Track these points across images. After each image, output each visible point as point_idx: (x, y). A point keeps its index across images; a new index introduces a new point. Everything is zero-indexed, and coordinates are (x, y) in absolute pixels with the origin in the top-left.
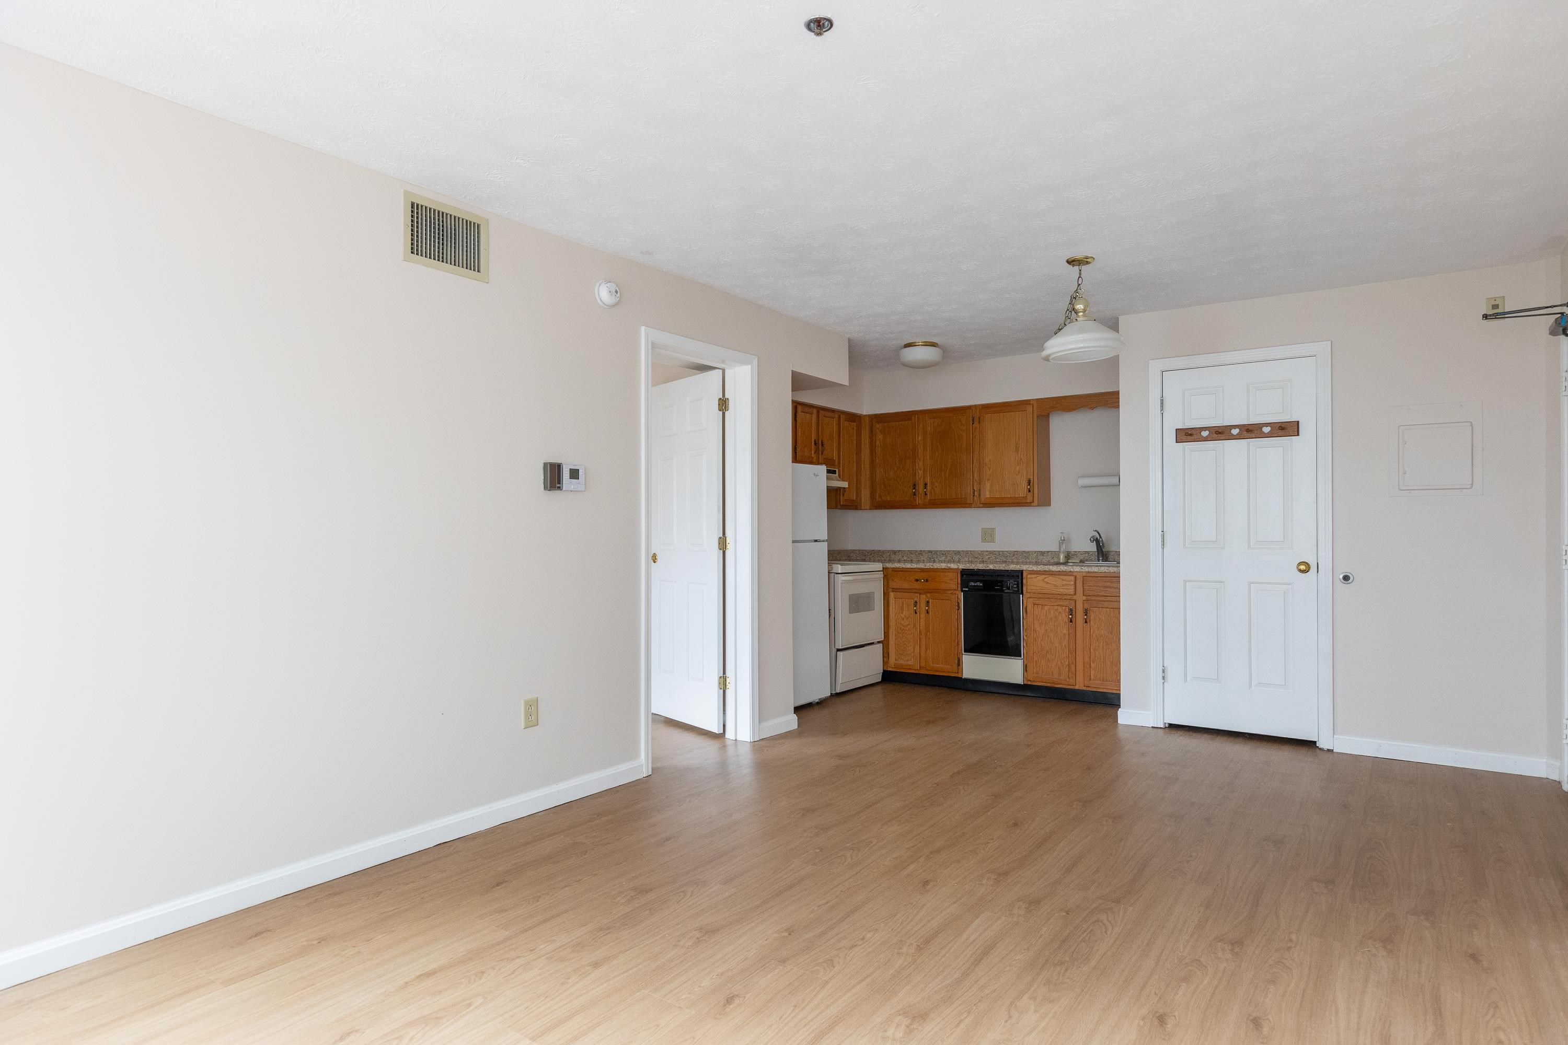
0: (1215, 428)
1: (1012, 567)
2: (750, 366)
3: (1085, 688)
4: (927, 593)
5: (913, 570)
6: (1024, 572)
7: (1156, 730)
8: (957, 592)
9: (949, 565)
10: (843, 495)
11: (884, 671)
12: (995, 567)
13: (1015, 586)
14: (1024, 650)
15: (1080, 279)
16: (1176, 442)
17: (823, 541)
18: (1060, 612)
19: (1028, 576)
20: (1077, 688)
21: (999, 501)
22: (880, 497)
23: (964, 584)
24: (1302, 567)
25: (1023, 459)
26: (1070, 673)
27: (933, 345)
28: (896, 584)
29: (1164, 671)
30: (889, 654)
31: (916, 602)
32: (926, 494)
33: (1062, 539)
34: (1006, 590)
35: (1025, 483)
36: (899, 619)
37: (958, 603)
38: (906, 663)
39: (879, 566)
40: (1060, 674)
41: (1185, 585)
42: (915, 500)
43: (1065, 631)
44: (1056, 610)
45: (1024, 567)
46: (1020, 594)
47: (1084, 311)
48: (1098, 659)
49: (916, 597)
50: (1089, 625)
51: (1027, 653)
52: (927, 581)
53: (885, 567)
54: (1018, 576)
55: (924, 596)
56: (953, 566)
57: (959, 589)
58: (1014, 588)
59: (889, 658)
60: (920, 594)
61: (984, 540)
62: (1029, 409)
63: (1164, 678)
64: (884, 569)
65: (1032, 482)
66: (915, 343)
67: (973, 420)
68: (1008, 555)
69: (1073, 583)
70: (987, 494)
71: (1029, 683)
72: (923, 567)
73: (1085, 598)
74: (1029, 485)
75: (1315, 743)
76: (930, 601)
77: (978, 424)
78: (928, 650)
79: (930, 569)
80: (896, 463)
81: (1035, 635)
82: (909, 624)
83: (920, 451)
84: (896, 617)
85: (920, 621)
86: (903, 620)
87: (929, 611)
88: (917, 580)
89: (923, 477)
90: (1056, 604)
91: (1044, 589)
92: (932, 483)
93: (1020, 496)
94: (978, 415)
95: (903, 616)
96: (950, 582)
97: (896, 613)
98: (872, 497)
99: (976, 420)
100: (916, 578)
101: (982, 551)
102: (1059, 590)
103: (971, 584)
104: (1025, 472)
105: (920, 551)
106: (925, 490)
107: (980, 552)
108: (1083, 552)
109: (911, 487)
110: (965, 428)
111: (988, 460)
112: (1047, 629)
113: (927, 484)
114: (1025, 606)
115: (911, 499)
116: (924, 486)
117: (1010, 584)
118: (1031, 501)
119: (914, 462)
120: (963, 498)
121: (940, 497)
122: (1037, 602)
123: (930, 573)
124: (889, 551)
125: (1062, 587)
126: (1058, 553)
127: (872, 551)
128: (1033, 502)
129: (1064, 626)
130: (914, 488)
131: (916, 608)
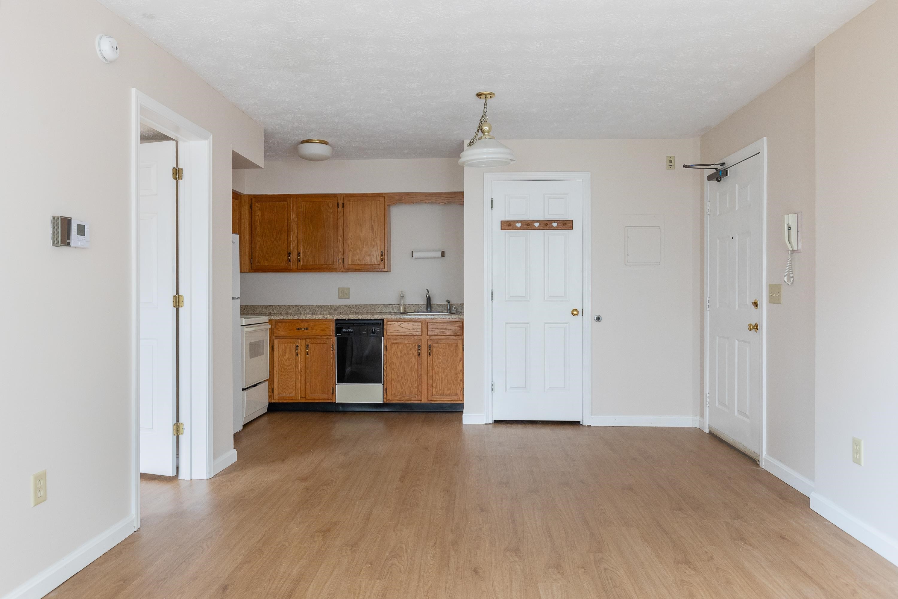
0: (525, 222)
1: (376, 317)
2: (207, 141)
3: (428, 402)
4: (307, 338)
5: (295, 321)
6: (384, 319)
7: (487, 425)
8: (332, 337)
9: (326, 316)
11: (269, 403)
12: (363, 317)
13: (378, 331)
14: (385, 377)
15: (485, 108)
16: (501, 230)
17: (237, 298)
18: (411, 349)
19: (388, 323)
20: (423, 402)
21: (358, 267)
22: (259, 262)
23: (338, 330)
24: (575, 312)
25: (377, 237)
26: (418, 392)
27: (326, 143)
28: (280, 332)
29: (492, 385)
31: (297, 346)
32: (299, 261)
33: (402, 295)
34: (371, 334)
35: (378, 255)
36: (282, 360)
37: (333, 345)
38: (288, 395)
39: (266, 319)
40: (411, 393)
41: (506, 325)
42: (290, 266)
43: (415, 361)
44: (409, 347)
45: (385, 317)
46: (382, 336)
47: (489, 132)
48: (437, 380)
49: (298, 342)
50: (432, 357)
51: (386, 380)
52: (307, 329)
53: (270, 319)
54: (380, 323)
55: (304, 341)
56: (329, 317)
57: (334, 334)
58: (378, 332)
59: (273, 393)
60: (300, 340)
61: (340, 297)
62: (382, 199)
63: (492, 389)
64: (270, 321)
65: (383, 254)
66: (312, 140)
67: (338, 205)
68: (360, 307)
69: (420, 327)
70: (349, 262)
71: (388, 402)
72: (303, 318)
73: (428, 338)
74: (382, 256)
75: (579, 422)
76: (310, 344)
77: (342, 209)
78: (308, 384)
80: (273, 235)
81: (393, 366)
82: (291, 364)
83: (294, 226)
84: (280, 359)
85: (300, 361)
86: (286, 361)
87: (308, 353)
88: (299, 329)
89: (296, 247)
90: (408, 343)
91: (400, 332)
92: (305, 252)
93: (375, 264)
94: (342, 202)
95: (286, 358)
96: (326, 329)
97: (280, 356)
98: (252, 264)
99: (341, 205)
100: (298, 327)
101: (339, 305)
102: (410, 332)
103: (343, 331)
104: (379, 246)
105: (288, 306)
106: (299, 258)
107: (338, 306)
108: (417, 304)
109: (287, 255)
110: (331, 211)
111: (351, 236)
112: (401, 362)
113: (300, 253)
114: (385, 345)
115: (287, 264)
116: (298, 255)
117: (374, 329)
118: (383, 268)
119: (289, 236)
120: (330, 265)
121: (311, 263)
122: (394, 342)
123: (310, 323)
124: (261, 306)
125: (412, 331)
126: (397, 305)
127: (246, 306)
128: (384, 269)
129: (414, 358)
130: (289, 256)
131: (297, 351)
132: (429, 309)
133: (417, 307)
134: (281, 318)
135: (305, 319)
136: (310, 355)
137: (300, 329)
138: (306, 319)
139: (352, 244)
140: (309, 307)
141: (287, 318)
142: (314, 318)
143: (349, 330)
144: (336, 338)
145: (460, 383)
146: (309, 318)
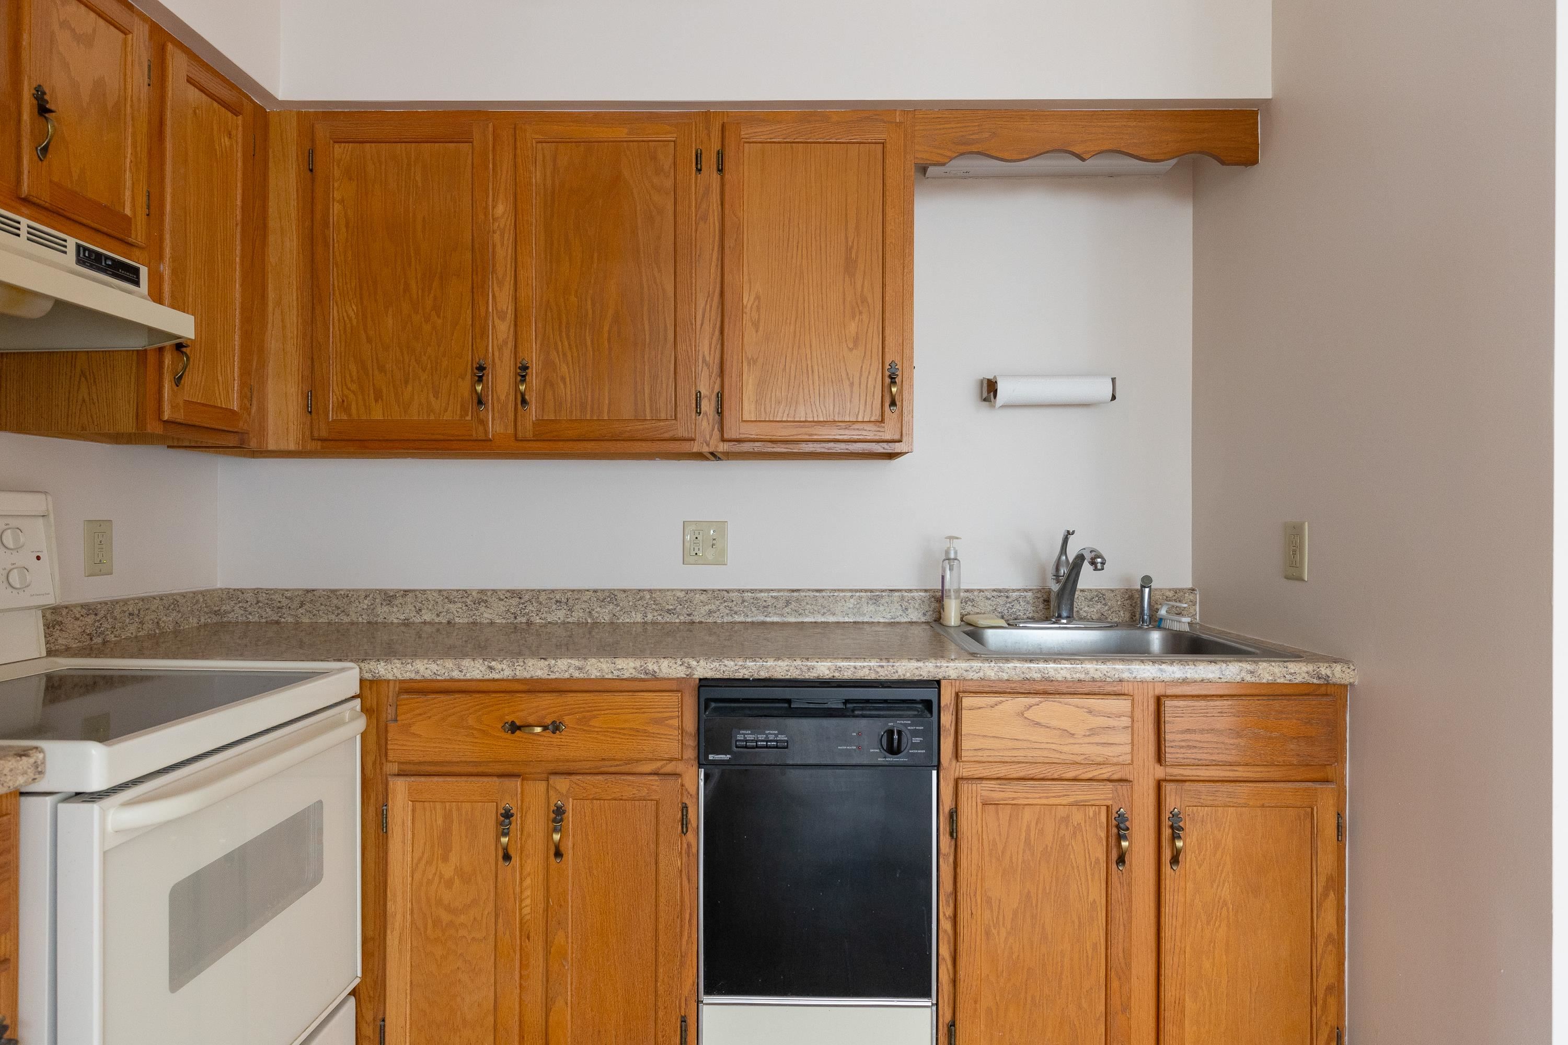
1: (907, 669)
4: (555, 774)
5: (492, 686)
6: (943, 683)
8: (680, 767)
9: (651, 665)
10: (178, 381)
12: (839, 669)
13: (917, 740)
14: (944, 969)
18: (1078, 832)
19: (964, 702)
21: (783, 434)
22: (343, 406)
23: (713, 736)
25: (870, 300)
30: (382, 1031)
31: (508, 815)
32: (524, 402)
33: (946, 555)
36: (429, 882)
37: (684, 808)
39: (346, 675)
42: (483, 423)
43: (1096, 894)
44: (1066, 819)
46: (932, 765)
48: (1206, 982)
49: (512, 794)
50: (1180, 871)
52: (556, 728)
53: (368, 676)
54: (927, 701)
55: (542, 786)
56: (670, 668)
57: (691, 754)
58: (915, 746)
60: (523, 780)
64: (368, 686)
65: (899, 374)
70: (744, 410)
72: (539, 674)
73: (1162, 774)
74: (892, 383)
76: (569, 808)
77: (715, 176)
79: (571, 679)
80: (407, 288)
81: (987, 914)
82: (474, 902)
83: (503, 253)
84: (418, 876)
85: (521, 883)
86: (449, 884)
87: (562, 849)
88: (514, 728)
89: (511, 344)
90: (1064, 801)
91: (1025, 745)
92: (548, 364)
93: (860, 419)
94: (716, 146)
95: (448, 871)
96: (650, 729)
97: (420, 859)
98: (311, 412)
99: (710, 161)
100: (509, 719)
101: (687, 592)
102: (1077, 749)
103: (740, 737)
104: (877, 341)
105: (482, 592)
106: (522, 388)
107: (682, 595)
108: (1000, 591)
109: (469, 376)
110: (669, 183)
111: (752, 298)
112: (1029, 892)
113: (527, 368)
114: (947, 810)
115: (469, 418)
116: (517, 374)
117: (899, 733)
118: (897, 437)
119: (478, 290)
120: (660, 420)
121: (576, 415)
122: (997, 796)
123: (570, 698)
124: (367, 594)
125: (1087, 740)
126: (923, 594)
127: (308, 591)
128: (900, 441)
129: (1093, 875)
130: (480, 379)
131: (504, 840)
132: (1065, 614)
133: (1001, 601)
134: (428, 675)
135: (545, 676)
136: (569, 855)
137: (519, 728)
138: (553, 676)
139: (757, 331)
140: (564, 600)
141: (456, 674)
142: (595, 674)
143: (771, 737)
144: (702, 772)
145: (1325, 1001)
146: (567, 675)
